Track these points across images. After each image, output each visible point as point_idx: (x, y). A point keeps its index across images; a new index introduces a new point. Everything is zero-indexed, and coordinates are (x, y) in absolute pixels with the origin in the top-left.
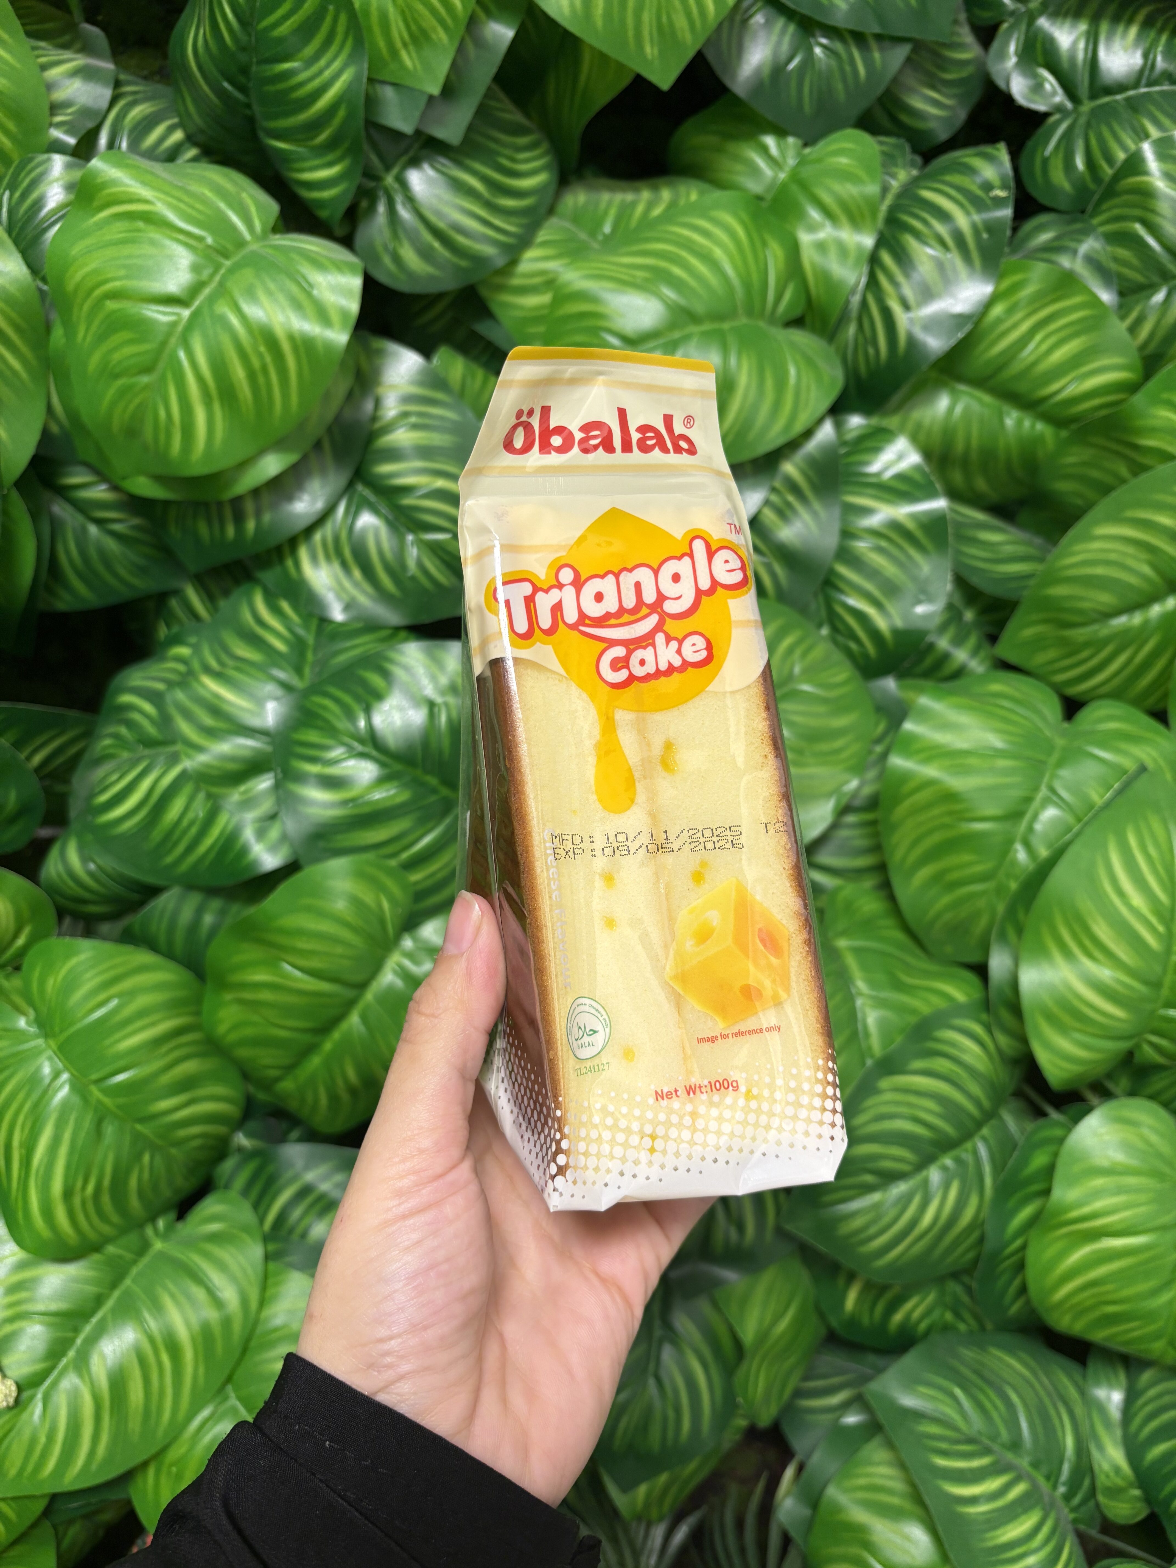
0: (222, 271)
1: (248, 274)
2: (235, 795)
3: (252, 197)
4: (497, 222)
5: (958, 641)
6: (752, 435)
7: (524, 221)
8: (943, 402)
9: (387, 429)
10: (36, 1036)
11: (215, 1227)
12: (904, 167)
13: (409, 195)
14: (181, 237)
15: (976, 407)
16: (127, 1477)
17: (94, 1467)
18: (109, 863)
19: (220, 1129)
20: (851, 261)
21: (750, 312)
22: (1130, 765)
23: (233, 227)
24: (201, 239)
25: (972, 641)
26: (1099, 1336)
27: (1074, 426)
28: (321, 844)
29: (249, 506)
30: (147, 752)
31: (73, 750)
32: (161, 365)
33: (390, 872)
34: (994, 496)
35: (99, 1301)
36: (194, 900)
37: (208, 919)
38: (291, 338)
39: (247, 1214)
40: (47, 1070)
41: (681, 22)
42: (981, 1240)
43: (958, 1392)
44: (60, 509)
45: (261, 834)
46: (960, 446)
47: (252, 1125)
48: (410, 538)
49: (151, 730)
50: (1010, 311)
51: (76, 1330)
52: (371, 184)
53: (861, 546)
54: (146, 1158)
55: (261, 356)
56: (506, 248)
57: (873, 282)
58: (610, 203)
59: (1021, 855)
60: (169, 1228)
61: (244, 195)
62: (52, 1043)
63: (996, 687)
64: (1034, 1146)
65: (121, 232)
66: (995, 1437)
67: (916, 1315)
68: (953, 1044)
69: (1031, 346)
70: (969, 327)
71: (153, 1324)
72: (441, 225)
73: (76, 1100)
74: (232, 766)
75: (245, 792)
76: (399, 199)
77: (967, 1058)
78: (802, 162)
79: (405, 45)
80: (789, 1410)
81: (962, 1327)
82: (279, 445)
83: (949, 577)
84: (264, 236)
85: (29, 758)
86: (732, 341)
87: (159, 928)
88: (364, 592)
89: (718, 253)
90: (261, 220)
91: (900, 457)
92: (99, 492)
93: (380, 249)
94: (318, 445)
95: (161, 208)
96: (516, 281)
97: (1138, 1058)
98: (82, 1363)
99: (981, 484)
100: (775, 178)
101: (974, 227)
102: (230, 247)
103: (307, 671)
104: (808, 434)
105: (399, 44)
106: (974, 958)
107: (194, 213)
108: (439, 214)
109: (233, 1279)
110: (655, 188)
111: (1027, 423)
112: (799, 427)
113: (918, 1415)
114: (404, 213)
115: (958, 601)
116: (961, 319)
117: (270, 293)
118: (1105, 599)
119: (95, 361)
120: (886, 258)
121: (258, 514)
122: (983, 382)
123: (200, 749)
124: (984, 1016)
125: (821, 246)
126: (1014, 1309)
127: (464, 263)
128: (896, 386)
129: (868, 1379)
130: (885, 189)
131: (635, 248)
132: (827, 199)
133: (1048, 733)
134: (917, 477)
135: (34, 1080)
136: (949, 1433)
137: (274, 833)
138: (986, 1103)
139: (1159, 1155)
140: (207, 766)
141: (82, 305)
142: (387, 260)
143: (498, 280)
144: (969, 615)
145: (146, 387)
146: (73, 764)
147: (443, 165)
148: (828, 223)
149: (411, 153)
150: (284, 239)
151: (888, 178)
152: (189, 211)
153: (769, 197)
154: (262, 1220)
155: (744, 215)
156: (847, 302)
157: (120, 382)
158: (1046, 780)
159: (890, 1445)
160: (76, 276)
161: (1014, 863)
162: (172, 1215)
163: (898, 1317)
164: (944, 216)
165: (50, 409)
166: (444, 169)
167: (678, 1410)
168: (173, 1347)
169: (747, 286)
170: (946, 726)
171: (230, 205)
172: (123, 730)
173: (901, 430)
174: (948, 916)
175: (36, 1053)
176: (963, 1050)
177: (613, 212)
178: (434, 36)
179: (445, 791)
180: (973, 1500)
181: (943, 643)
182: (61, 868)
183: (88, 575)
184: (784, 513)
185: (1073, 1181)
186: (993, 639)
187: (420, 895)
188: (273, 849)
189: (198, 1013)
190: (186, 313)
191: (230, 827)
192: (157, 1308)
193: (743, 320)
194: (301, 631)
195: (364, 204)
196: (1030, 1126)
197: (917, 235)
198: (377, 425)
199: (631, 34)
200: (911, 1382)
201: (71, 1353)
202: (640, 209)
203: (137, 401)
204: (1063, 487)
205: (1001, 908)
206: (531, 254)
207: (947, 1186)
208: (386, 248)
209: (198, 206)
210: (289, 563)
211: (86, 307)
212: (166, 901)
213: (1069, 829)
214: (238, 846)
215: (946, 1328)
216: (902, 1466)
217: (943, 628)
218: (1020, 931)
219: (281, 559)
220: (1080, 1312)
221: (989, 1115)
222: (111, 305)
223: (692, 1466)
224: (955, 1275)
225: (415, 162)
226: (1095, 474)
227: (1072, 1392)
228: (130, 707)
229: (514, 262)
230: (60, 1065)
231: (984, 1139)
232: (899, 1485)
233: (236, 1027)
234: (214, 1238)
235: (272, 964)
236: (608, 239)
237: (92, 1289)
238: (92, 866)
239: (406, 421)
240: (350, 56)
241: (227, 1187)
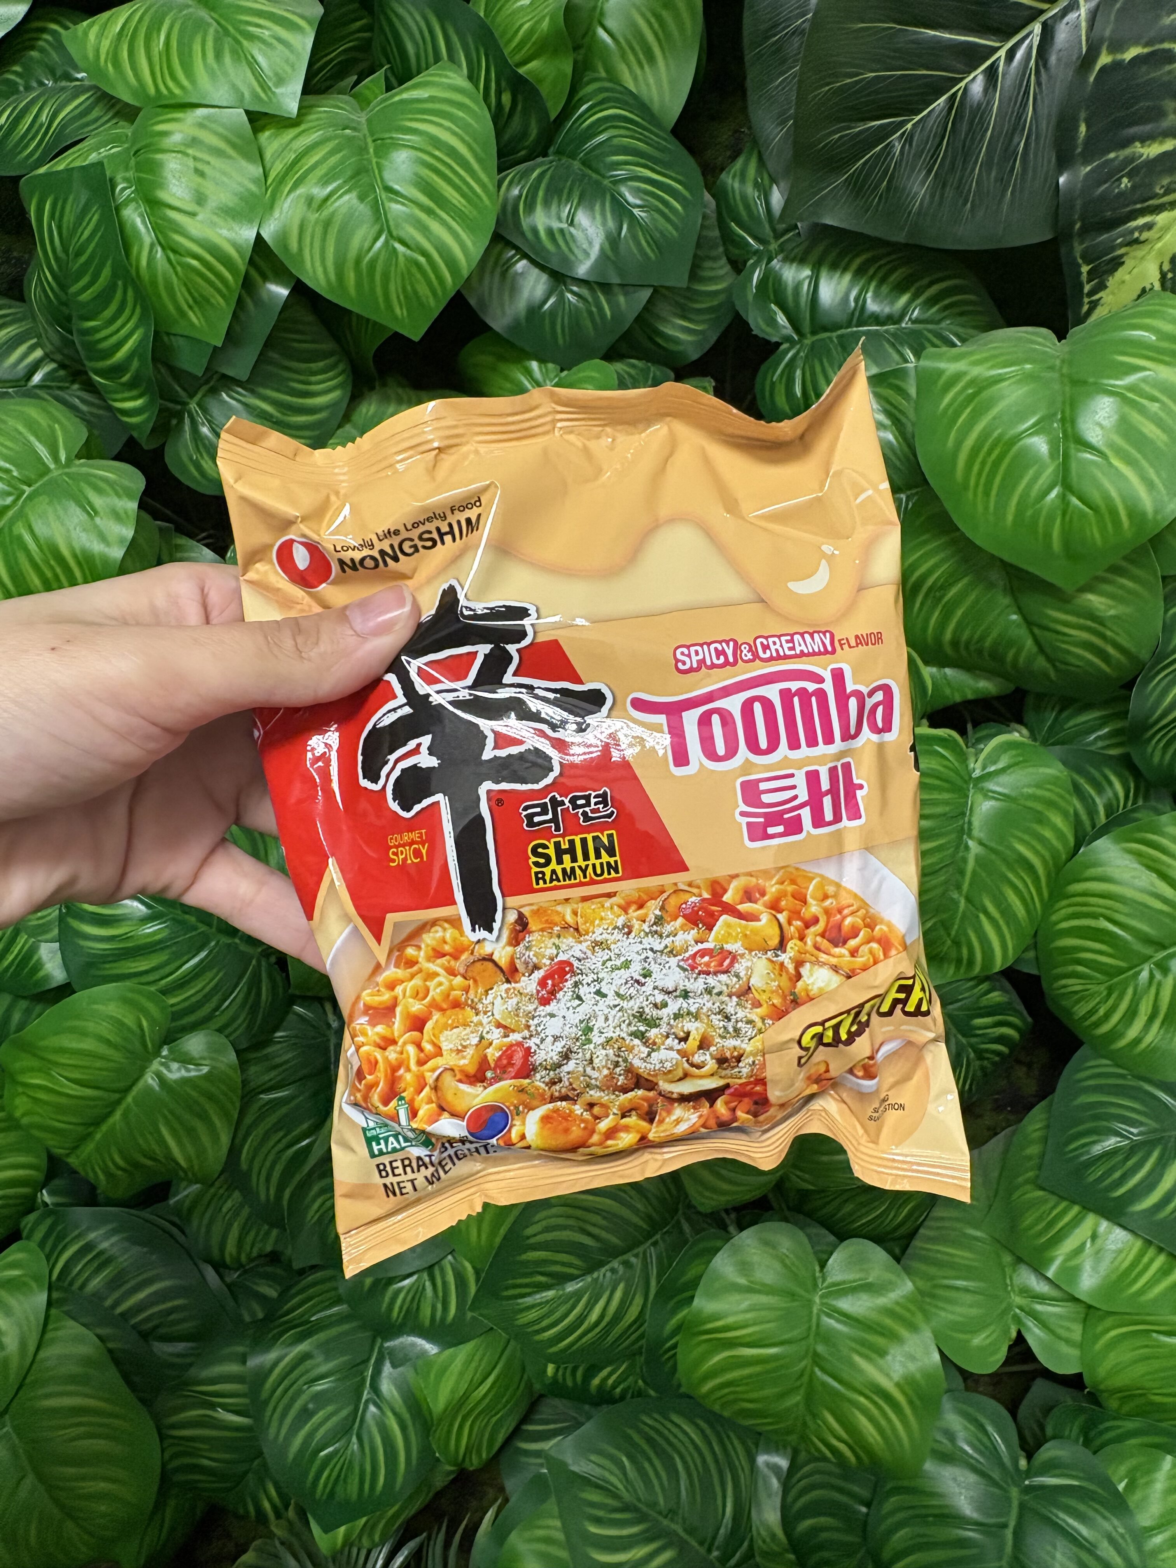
28: (94, 972)
33: (150, 996)
41: (423, 290)
79: (190, 307)
90: (66, 449)
105: (185, 307)
178: (213, 301)
179: (203, 928)
187: (176, 1016)
199: (381, 300)
240: (140, 320)
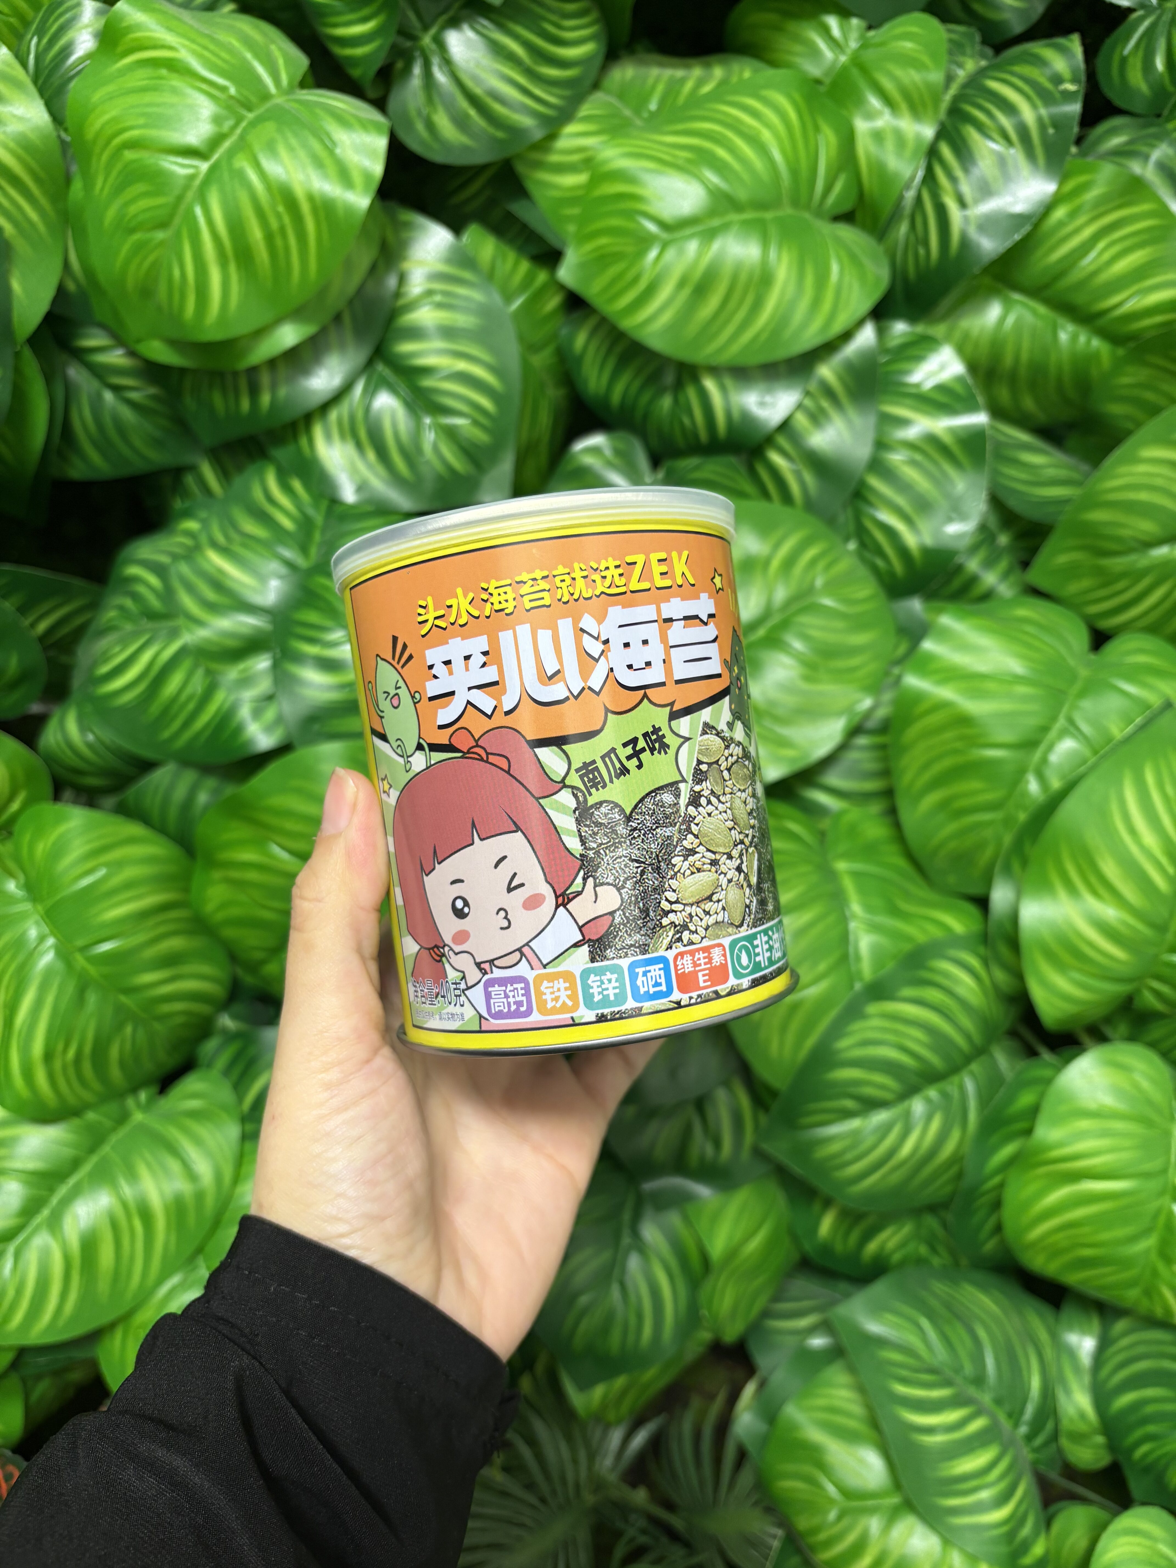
0: (244, 124)
1: (270, 127)
2: (233, 673)
3: (280, 49)
4: (538, 92)
5: (989, 563)
6: (787, 333)
7: (567, 93)
8: (993, 312)
9: (411, 306)
10: (22, 900)
11: (194, 1104)
12: (972, 56)
13: (446, 56)
14: (204, 86)
15: (1029, 318)
16: (95, 1337)
17: (61, 1322)
18: (108, 736)
19: (204, 1009)
20: (908, 152)
21: (795, 202)
22: (1154, 700)
23: (258, 79)
24: (223, 89)
25: (1004, 564)
26: (1072, 1279)
27: (1132, 345)
29: (265, 379)
30: (150, 625)
31: (78, 621)
32: (177, 221)
34: (1042, 417)
35: (75, 1164)
36: (189, 777)
37: (202, 798)
38: (311, 198)
39: (225, 1093)
40: (33, 933)
42: (960, 1175)
43: (925, 1323)
44: (75, 373)
45: (257, 713)
46: (1008, 360)
47: (238, 1007)
48: (428, 421)
49: (155, 603)
50: (1073, 215)
51: (52, 1190)
52: (408, 44)
53: (897, 458)
54: (129, 1030)
55: (279, 216)
56: (544, 120)
57: (930, 178)
58: (657, 80)
59: (1033, 786)
60: (150, 1102)
61: (273, 47)
62: (40, 908)
63: (1022, 612)
64: (1022, 1084)
65: (143, 79)
66: (959, 1370)
67: (891, 1245)
68: (947, 975)
69: (1093, 255)
70: (1027, 228)
71: (127, 1191)
72: (478, 91)
73: (60, 966)
74: (231, 643)
75: (244, 670)
76: (435, 61)
77: (961, 991)
78: (865, 45)
80: (756, 1328)
81: (936, 1261)
82: (297, 314)
83: (983, 496)
84: (290, 90)
85: (33, 625)
86: (773, 231)
87: (152, 804)
88: (376, 475)
89: (766, 135)
91: (942, 367)
92: (116, 358)
93: (413, 113)
94: (337, 318)
95: (186, 55)
96: (554, 158)
97: (1137, 1004)
98: (54, 1224)
99: (1029, 404)
100: (835, 61)
101: (1040, 121)
102: (254, 99)
103: (313, 551)
104: (847, 336)
106: (976, 890)
107: (219, 62)
108: (476, 79)
109: (209, 1154)
110: (708, 66)
111: (1082, 339)
112: (838, 326)
113: (881, 1342)
114: (440, 77)
115: (993, 522)
116: (1019, 219)
117: (291, 149)
118: (1147, 527)
119: (111, 214)
120: (946, 151)
121: (274, 387)
122: (1038, 292)
123: (200, 623)
124: (982, 950)
125: (878, 136)
126: (990, 1246)
127: (500, 134)
128: (945, 288)
129: (833, 1303)
130: (949, 79)
131: (680, 127)
132: (888, 85)
133: (1072, 662)
134: (959, 389)
135: (20, 942)
136: (911, 1361)
137: (270, 714)
138: (977, 1038)
139: (1149, 1102)
140: (208, 641)
141: (101, 154)
142: (420, 127)
143: (535, 156)
144: (1003, 539)
145: (162, 243)
146: (78, 634)
147: (484, 26)
148: (887, 111)
149: (451, 13)
150: (311, 95)
151: (954, 67)
152: (214, 59)
153: (827, 81)
154: (240, 1099)
155: (797, 97)
156: (901, 198)
157: (137, 236)
158: (1065, 710)
159: (852, 1369)
160: (97, 123)
161: (1025, 794)
162: (154, 1089)
163: (872, 1247)
164: (1009, 108)
165: (66, 265)
166: (485, 32)
167: (640, 1317)
168: (145, 1214)
169: (794, 172)
170: (965, 647)
171: (257, 56)
172: (128, 603)
173: (948, 339)
174: (952, 845)
175: (23, 916)
176: (957, 981)
177: (660, 88)
180: (930, 1430)
181: (973, 565)
182: (59, 737)
183: (103, 445)
184: (817, 418)
185: (1059, 1120)
186: (1025, 564)
188: (269, 729)
189: (186, 890)
190: (204, 166)
191: (227, 705)
192: (132, 1176)
193: (788, 211)
194: (311, 511)
195: (399, 65)
196: (1021, 1064)
197: (980, 128)
198: (401, 302)
200: (877, 1310)
201: (46, 1212)
202: (689, 86)
203: (151, 258)
204: (1116, 409)
205: (1008, 839)
206: (571, 128)
207: (929, 1118)
208: (419, 113)
209: (224, 55)
210: (303, 441)
211: (105, 157)
212: (160, 776)
213: (1085, 762)
214: (234, 724)
215: (920, 1262)
216: (861, 1389)
217: (974, 549)
218: (1025, 862)
219: (295, 437)
220: (1055, 1252)
221: (979, 1051)
222: (129, 155)
223: (650, 1374)
224: (933, 1208)
225: (454, 23)
226: (1150, 396)
227: (1043, 1335)
228: (136, 579)
229: (552, 137)
230: (46, 930)
231: (972, 1074)
232: (857, 1409)
233: (223, 906)
234: (194, 1114)
235: (260, 843)
236: (653, 115)
237: (68, 1152)
238: (91, 737)
239: (430, 300)
241: (209, 1065)
